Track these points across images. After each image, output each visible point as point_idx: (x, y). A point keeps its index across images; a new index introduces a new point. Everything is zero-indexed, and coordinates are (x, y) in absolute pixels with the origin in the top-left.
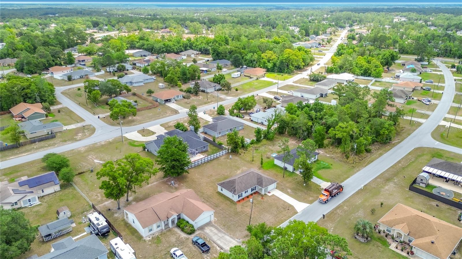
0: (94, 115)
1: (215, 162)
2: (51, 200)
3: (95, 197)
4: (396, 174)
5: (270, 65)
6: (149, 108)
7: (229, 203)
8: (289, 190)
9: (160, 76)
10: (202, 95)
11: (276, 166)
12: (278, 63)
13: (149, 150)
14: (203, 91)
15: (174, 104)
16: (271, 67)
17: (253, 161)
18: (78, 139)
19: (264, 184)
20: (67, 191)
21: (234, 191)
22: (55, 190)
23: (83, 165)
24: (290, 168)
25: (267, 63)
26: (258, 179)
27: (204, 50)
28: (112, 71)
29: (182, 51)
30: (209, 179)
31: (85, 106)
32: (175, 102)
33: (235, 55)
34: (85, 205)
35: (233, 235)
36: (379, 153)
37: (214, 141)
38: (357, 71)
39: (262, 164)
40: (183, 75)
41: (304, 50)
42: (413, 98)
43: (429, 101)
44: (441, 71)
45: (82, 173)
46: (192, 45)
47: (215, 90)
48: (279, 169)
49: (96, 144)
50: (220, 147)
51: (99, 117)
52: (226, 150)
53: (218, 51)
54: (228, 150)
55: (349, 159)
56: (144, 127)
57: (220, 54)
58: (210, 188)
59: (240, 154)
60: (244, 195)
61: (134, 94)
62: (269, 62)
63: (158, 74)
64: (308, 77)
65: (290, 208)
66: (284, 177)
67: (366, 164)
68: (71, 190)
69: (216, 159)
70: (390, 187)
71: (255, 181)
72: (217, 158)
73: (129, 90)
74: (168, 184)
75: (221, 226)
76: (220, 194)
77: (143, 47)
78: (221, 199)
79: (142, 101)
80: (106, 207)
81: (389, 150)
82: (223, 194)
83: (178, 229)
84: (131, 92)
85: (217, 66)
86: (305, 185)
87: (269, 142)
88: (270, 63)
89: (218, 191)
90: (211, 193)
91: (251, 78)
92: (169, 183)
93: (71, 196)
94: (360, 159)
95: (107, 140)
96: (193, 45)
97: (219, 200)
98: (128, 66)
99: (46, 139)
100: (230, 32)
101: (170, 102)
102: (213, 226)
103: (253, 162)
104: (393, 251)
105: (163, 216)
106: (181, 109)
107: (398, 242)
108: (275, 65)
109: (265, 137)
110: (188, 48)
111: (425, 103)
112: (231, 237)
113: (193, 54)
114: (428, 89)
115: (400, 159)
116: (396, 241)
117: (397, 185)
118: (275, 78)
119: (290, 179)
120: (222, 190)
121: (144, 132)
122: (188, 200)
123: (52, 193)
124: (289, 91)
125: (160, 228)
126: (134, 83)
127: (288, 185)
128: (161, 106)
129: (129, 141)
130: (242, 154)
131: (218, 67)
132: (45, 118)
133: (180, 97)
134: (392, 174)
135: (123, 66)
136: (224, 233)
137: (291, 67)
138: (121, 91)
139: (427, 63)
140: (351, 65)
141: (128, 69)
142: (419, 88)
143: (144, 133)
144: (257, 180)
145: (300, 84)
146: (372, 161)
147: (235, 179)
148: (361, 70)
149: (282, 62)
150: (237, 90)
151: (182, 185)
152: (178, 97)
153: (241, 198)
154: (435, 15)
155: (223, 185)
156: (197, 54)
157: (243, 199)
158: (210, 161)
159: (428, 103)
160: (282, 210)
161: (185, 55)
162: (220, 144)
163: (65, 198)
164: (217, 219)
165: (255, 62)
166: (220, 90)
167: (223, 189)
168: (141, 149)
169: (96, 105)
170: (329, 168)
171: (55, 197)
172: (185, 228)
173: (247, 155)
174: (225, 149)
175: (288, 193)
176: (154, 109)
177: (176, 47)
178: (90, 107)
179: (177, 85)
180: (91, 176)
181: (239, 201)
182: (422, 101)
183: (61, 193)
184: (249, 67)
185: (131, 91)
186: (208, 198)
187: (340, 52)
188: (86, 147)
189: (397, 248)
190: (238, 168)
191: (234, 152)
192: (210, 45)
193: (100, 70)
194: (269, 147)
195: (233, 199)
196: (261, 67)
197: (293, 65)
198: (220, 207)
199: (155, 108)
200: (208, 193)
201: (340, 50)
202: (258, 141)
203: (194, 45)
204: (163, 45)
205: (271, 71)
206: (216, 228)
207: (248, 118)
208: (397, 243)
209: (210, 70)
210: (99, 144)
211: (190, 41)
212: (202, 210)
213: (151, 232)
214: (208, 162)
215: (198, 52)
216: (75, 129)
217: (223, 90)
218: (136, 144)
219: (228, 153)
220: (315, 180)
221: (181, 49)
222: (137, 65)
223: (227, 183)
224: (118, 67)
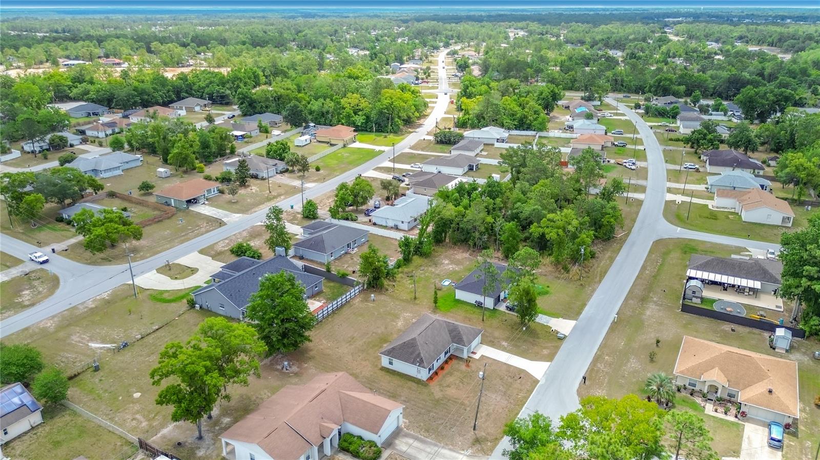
0: (40, 247)
1: (346, 311)
2: (32, 447)
3: (134, 423)
4: (649, 288)
5: (359, 120)
6: (157, 220)
7: (414, 384)
8: (505, 344)
9: (149, 153)
10: (255, 185)
11: (459, 301)
12: (373, 115)
13: (204, 306)
14: (255, 177)
15: (207, 207)
16: (362, 123)
17: (415, 298)
18: (27, 303)
19: (465, 338)
20: (60, 421)
21: (418, 361)
22: (32, 423)
23: (67, 358)
24: (489, 303)
25: (353, 116)
26: (451, 332)
27: (217, 96)
28: (37, 149)
29: (172, 102)
30: (353, 347)
31: (9, 229)
32: (206, 202)
33: (292, 104)
34: (119, 444)
35: (452, 445)
36: (607, 256)
37: (329, 271)
38: (507, 121)
39: (435, 302)
40: (203, 148)
41: (409, 90)
42: (609, 161)
43: (634, 164)
44: (623, 115)
45: (75, 376)
46: (191, 89)
47: (277, 173)
48: (468, 308)
49: (75, 308)
50: (343, 280)
51: (53, 250)
52: (360, 286)
53: (251, 98)
54: (364, 284)
55: (571, 273)
56: (167, 261)
57: (255, 102)
58: (364, 363)
59: (387, 290)
60: (436, 365)
61: (112, 195)
62: (355, 113)
63: (145, 150)
64: (431, 138)
65: (522, 376)
66: (483, 320)
67: (598, 278)
68: (67, 418)
69: (345, 304)
70: (651, 311)
71: (447, 337)
72: (348, 303)
73: (97, 188)
74: (277, 370)
75: (422, 433)
76: (388, 372)
77: (86, 97)
78: (396, 380)
79: (136, 208)
80: (170, 440)
81: (620, 250)
82: (395, 371)
83: (345, 454)
84: (105, 191)
85: (258, 126)
86: (524, 329)
87: (426, 261)
88: (359, 115)
89: (383, 367)
90: (372, 373)
91: (332, 145)
92: (279, 367)
93: (75, 432)
94: (586, 270)
95: (98, 297)
96: (194, 88)
97: (392, 384)
98: (71, 137)
100: (256, 61)
101: (196, 203)
102: (407, 435)
103: (417, 302)
104: (714, 417)
106: (226, 216)
107: (712, 400)
108: (368, 118)
109: (416, 252)
110: (184, 94)
111: (630, 167)
112: (450, 449)
113: (198, 105)
114: (622, 145)
115: (642, 262)
116: (709, 399)
117: (661, 305)
118: (373, 142)
119: (495, 322)
120: (391, 363)
121: (172, 270)
122: (347, 395)
123: (26, 433)
124: (412, 165)
126: (103, 172)
127: (497, 334)
128: (180, 214)
129: (148, 292)
130: (390, 290)
131: (260, 127)
133: (214, 191)
134: (644, 289)
135: (62, 139)
136: (436, 445)
137: (398, 122)
138: (82, 190)
139: (599, 103)
140: (497, 113)
141: (72, 142)
142: (609, 144)
143: (172, 272)
144: (450, 334)
145: (422, 150)
146: (605, 272)
147: (414, 339)
148: (514, 120)
149: (381, 113)
150: (318, 169)
151: (306, 365)
152: (209, 191)
153: (432, 372)
154: (565, 25)
155: (391, 353)
156: (205, 105)
157: (437, 373)
158: (336, 310)
159: (633, 167)
160: (510, 380)
161: (181, 108)
162: (343, 275)
163: (63, 437)
164: (407, 421)
165: (329, 116)
166: (287, 171)
167: (395, 361)
168: (183, 305)
169: (35, 225)
170: (547, 293)
171: (38, 438)
172: (362, 451)
173: (400, 289)
174: (358, 284)
175: (504, 349)
176: (167, 221)
177: (160, 93)
178: (21, 231)
179: (194, 169)
180: (101, 380)
181: (431, 378)
182: (624, 164)
183: (47, 428)
184: (320, 124)
185: (102, 189)
186: (369, 384)
187: (468, 90)
188: (56, 319)
189: (716, 411)
190: (397, 317)
191: (373, 287)
192: (228, 86)
193: (9, 149)
194: (430, 269)
195: (419, 377)
196: (343, 124)
197: (399, 117)
198: (401, 396)
199: (169, 218)
200: (363, 373)
201: (467, 87)
202: (407, 260)
203: (195, 88)
204: (134, 90)
205: (362, 130)
206: (416, 439)
207: (366, 219)
208: (713, 402)
209: (249, 134)
210: (81, 307)
211: (187, 81)
214: (334, 312)
215: (206, 102)
216: (9, 282)
217: (293, 171)
218: (166, 296)
219: (363, 290)
220: (541, 319)
221: (170, 96)
222: (89, 133)
223: (400, 349)
224: (52, 140)
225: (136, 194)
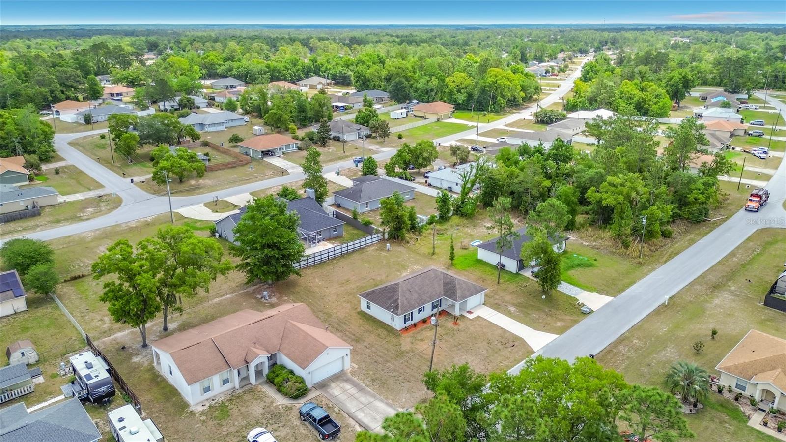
0: (125, 177)
1: (356, 256)
2: (5, 328)
3: (98, 324)
4: (731, 276)
5: (461, 98)
6: (230, 166)
7: (385, 333)
8: (512, 309)
9: (257, 117)
10: (334, 146)
11: (480, 262)
12: (476, 93)
13: (223, 236)
14: (337, 139)
15: (280, 159)
16: (464, 101)
17: (433, 253)
18: (85, 217)
19: (459, 293)
20: (41, 311)
21: (393, 307)
22: (15, 309)
23: (84, 263)
24: (511, 265)
25: (455, 94)
26: (445, 284)
27: (340, 77)
28: (169, 108)
29: (300, 79)
30: (343, 288)
31: (110, 163)
32: (282, 156)
33: (397, 80)
34: (74, 338)
35: (393, 400)
36: (688, 238)
37: (355, 218)
38: (623, 104)
39: (452, 258)
40: (299, 112)
41: (522, 73)
42: (733, 149)
43: (765, 153)
44: (774, 108)
45: (79, 277)
46: (319, 70)
47: (359, 138)
48: (488, 269)
49: (119, 225)
50: (366, 228)
51: (132, 181)
52: (379, 235)
53: (365, 76)
54: (384, 233)
55: (630, 248)
56: (217, 197)
57: (369, 81)
58: (345, 305)
59: (408, 242)
60: (417, 317)
61: (206, 144)
62: (459, 91)
63: (255, 114)
64: (533, 118)
65: (516, 344)
66: (498, 283)
67: (665, 258)
68: (49, 310)
69: (358, 250)
70: (722, 300)
71: (440, 288)
72: (361, 249)
73: (195, 137)
74: (256, 298)
75: (366, 381)
76: (364, 316)
77: (229, 73)
78: (367, 326)
79: (220, 156)
80: (118, 343)
81: (707, 233)
82: (372, 316)
83: (270, 387)
84: (200, 140)
85: (363, 101)
86: (544, 297)
87: (465, 221)
88: (461, 93)
89: (361, 311)
90: (347, 315)
91: (426, 119)
92: (259, 296)
93: (46, 322)
94: (653, 248)
95: (142, 220)
96: (321, 69)
97: (362, 328)
98: (199, 100)
99: (21, 218)
100: (388, 51)
101: (272, 155)
102: (348, 380)
103: (434, 257)
105: (235, 358)
106: (293, 168)
107: (764, 411)
108: (470, 96)
109: (457, 212)
110: (312, 74)
111: (758, 155)
112: (387, 404)
113: (320, 83)
114: (758, 134)
115: (732, 248)
116: (760, 409)
117: (738, 296)
118: (471, 119)
119: (512, 287)
120: (369, 307)
121: (215, 206)
122: (293, 324)
123: (8, 316)
124: (499, 138)
125: (228, 386)
126: (208, 126)
127: (508, 298)
128: (254, 163)
129: (186, 220)
130: (412, 243)
131: (365, 101)
132: (27, 183)
133: (293, 147)
134: (723, 277)
135: (189, 100)
136: (374, 396)
137: (500, 100)
138: (180, 137)
139: (746, 97)
140: (611, 94)
141: (199, 105)
142: (742, 133)
143: (217, 207)
144: (444, 286)
145: (518, 128)
146: (677, 254)
147: (397, 284)
148: (630, 104)
149: (483, 91)
150: (400, 137)
151: (286, 298)
152: (287, 146)
153: (409, 323)
155: (373, 296)
156: (328, 84)
157: (415, 325)
158: (345, 254)
159: (763, 156)
160: (500, 346)
161: (306, 85)
162: (366, 223)
163: (34, 325)
164: (357, 366)
165: (433, 93)
166: (368, 137)
167: (372, 305)
168: (208, 233)
169: (131, 162)
170: (591, 266)
171: (13, 323)
172: (285, 385)
173: (422, 244)
174: (378, 232)
175: (509, 314)
176: (241, 168)
177: (290, 71)
178: (119, 165)
179: (287, 130)
180: (98, 284)
181: (406, 329)
182: (752, 152)
183: (26, 316)
184: (423, 102)
185: (199, 139)
186: (338, 324)
187: (588, 76)
188: (98, 232)
189: (765, 424)
190: (404, 268)
191: (395, 238)
192: (351, 68)
193: (148, 107)
194: (466, 229)
195: (393, 325)
196: (444, 102)
197: (503, 97)
198: (364, 341)
199: (243, 165)
200: (339, 314)
201: (588, 73)
202: (444, 218)
203: (323, 69)
204: (266, 67)
205: (464, 109)
206: (356, 385)
207: (424, 181)
209: (352, 105)
210: (124, 225)
211: (316, 62)
212: (324, 345)
213: (209, 395)
214: (342, 256)
215: (329, 81)
216: (82, 200)
217: (375, 138)
218: (198, 225)
219: (384, 240)
220: (564, 288)
221: (299, 75)
222: (217, 99)
223: (380, 292)
224: (181, 100)
225: (227, 145)
